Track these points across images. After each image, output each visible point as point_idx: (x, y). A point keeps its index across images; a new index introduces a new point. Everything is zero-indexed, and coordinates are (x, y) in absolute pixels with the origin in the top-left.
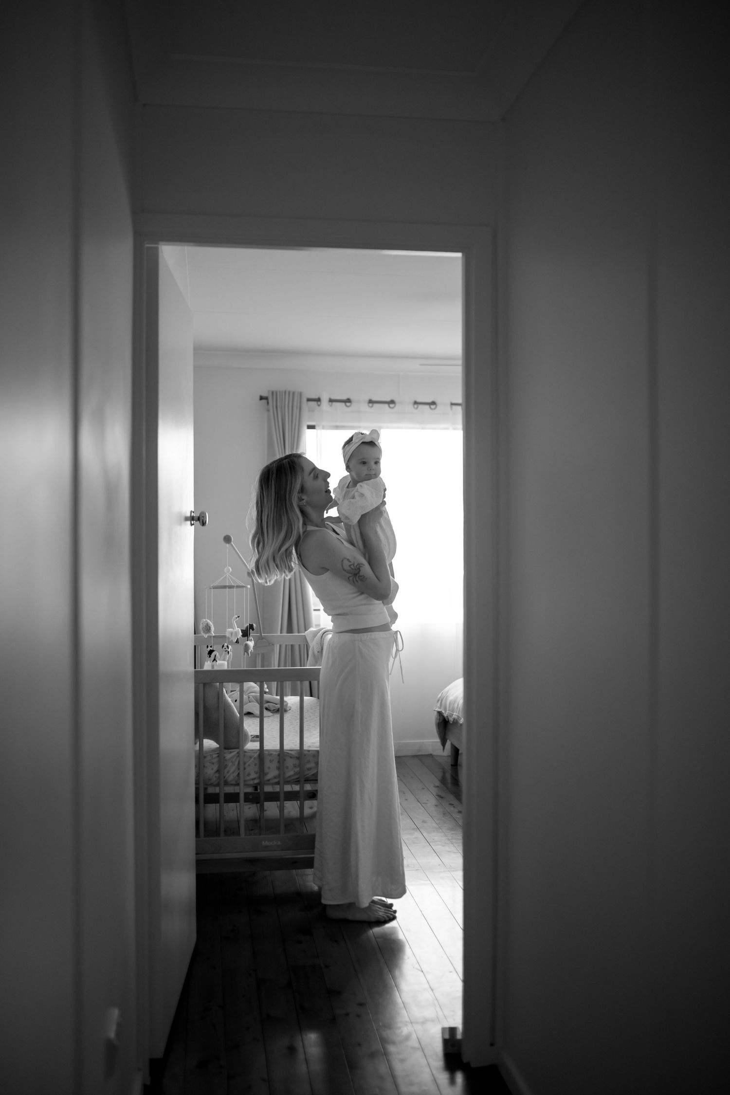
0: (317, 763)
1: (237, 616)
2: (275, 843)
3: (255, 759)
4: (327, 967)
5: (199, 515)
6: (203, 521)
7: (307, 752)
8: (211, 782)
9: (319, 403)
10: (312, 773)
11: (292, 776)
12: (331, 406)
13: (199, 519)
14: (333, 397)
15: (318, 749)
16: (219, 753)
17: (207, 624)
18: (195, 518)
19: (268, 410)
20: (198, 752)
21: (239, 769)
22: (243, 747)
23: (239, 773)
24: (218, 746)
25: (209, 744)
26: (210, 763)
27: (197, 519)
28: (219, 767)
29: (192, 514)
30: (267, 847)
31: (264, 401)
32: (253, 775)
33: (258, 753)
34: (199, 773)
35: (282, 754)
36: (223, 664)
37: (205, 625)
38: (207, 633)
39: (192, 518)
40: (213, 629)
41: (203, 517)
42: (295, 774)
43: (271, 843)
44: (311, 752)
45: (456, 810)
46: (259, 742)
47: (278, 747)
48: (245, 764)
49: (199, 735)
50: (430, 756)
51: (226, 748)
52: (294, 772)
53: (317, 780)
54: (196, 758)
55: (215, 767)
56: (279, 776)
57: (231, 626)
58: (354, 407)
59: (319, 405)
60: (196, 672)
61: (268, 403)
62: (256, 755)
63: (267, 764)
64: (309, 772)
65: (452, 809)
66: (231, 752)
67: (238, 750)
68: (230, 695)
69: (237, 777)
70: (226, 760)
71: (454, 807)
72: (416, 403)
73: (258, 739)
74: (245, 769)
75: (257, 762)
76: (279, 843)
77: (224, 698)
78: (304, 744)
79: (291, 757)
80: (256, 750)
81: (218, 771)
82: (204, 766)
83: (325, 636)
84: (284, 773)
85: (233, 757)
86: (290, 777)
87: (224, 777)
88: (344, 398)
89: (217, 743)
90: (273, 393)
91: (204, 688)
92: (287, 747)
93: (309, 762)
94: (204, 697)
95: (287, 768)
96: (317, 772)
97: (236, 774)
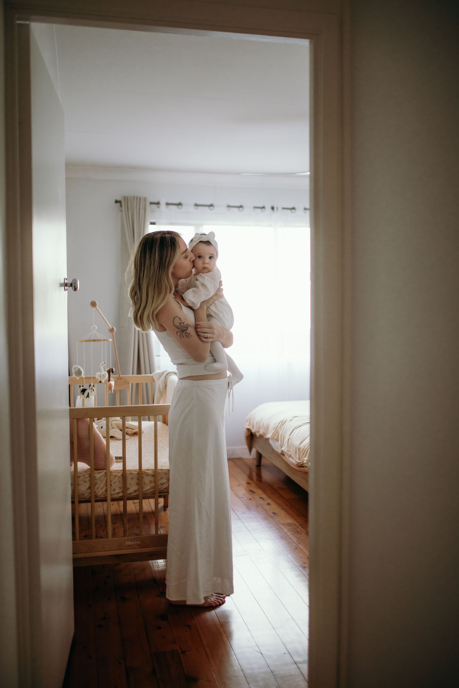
0: (168, 480)
1: (104, 363)
2: (136, 543)
3: (119, 477)
4: (183, 652)
5: (71, 282)
6: (75, 287)
7: (160, 471)
8: (85, 496)
9: (159, 206)
10: (165, 487)
11: (149, 489)
12: (167, 207)
13: (71, 285)
14: (169, 202)
15: (168, 468)
16: (90, 474)
17: (79, 369)
18: (68, 284)
19: (122, 211)
20: (73, 473)
21: (106, 486)
22: (109, 469)
23: (106, 489)
24: (89, 467)
25: (82, 466)
26: (83, 481)
27: (70, 285)
28: (90, 484)
29: (66, 281)
30: (129, 546)
31: (118, 204)
32: (118, 490)
33: (121, 473)
34: (74, 490)
35: (140, 474)
36: (91, 403)
37: (77, 370)
38: (79, 376)
39: (66, 285)
40: (83, 373)
41: (75, 283)
42: (151, 488)
43: (133, 543)
44: (163, 471)
45: (266, 503)
46: (122, 463)
47: (137, 468)
48: (111, 481)
49: (73, 459)
50: (240, 459)
51: (96, 469)
52: (151, 486)
53: (169, 492)
54: (71, 477)
55: (88, 485)
56: (138, 490)
57: (99, 370)
58: (184, 208)
59: (159, 207)
60: (70, 410)
61: (121, 206)
62: (120, 474)
63: (129, 481)
64: (162, 486)
65: (263, 502)
66: (100, 473)
67: (105, 471)
68: (98, 426)
69: (105, 492)
70: (96, 479)
71: (264, 500)
72: (229, 206)
73: (122, 460)
74: (111, 485)
75: (121, 479)
76: (139, 542)
77: (94, 430)
78: (158, 464)
79: (148, 475)
80: (120, 470)
81: (90, 488)
82: (78, 484)
83: (168, 377)
84: (143, 488)
85: (101, 477)
86: (147, 490)
87: (95, 493)
88: (177, 202)
89: (89, 465)
90: (125, 198)
91: (77, 422)
92: (144, 467)
93: (162, 478)
94: (78, 429)
95: (145, 483)
96: (169, 486)
97: (104, 490)
